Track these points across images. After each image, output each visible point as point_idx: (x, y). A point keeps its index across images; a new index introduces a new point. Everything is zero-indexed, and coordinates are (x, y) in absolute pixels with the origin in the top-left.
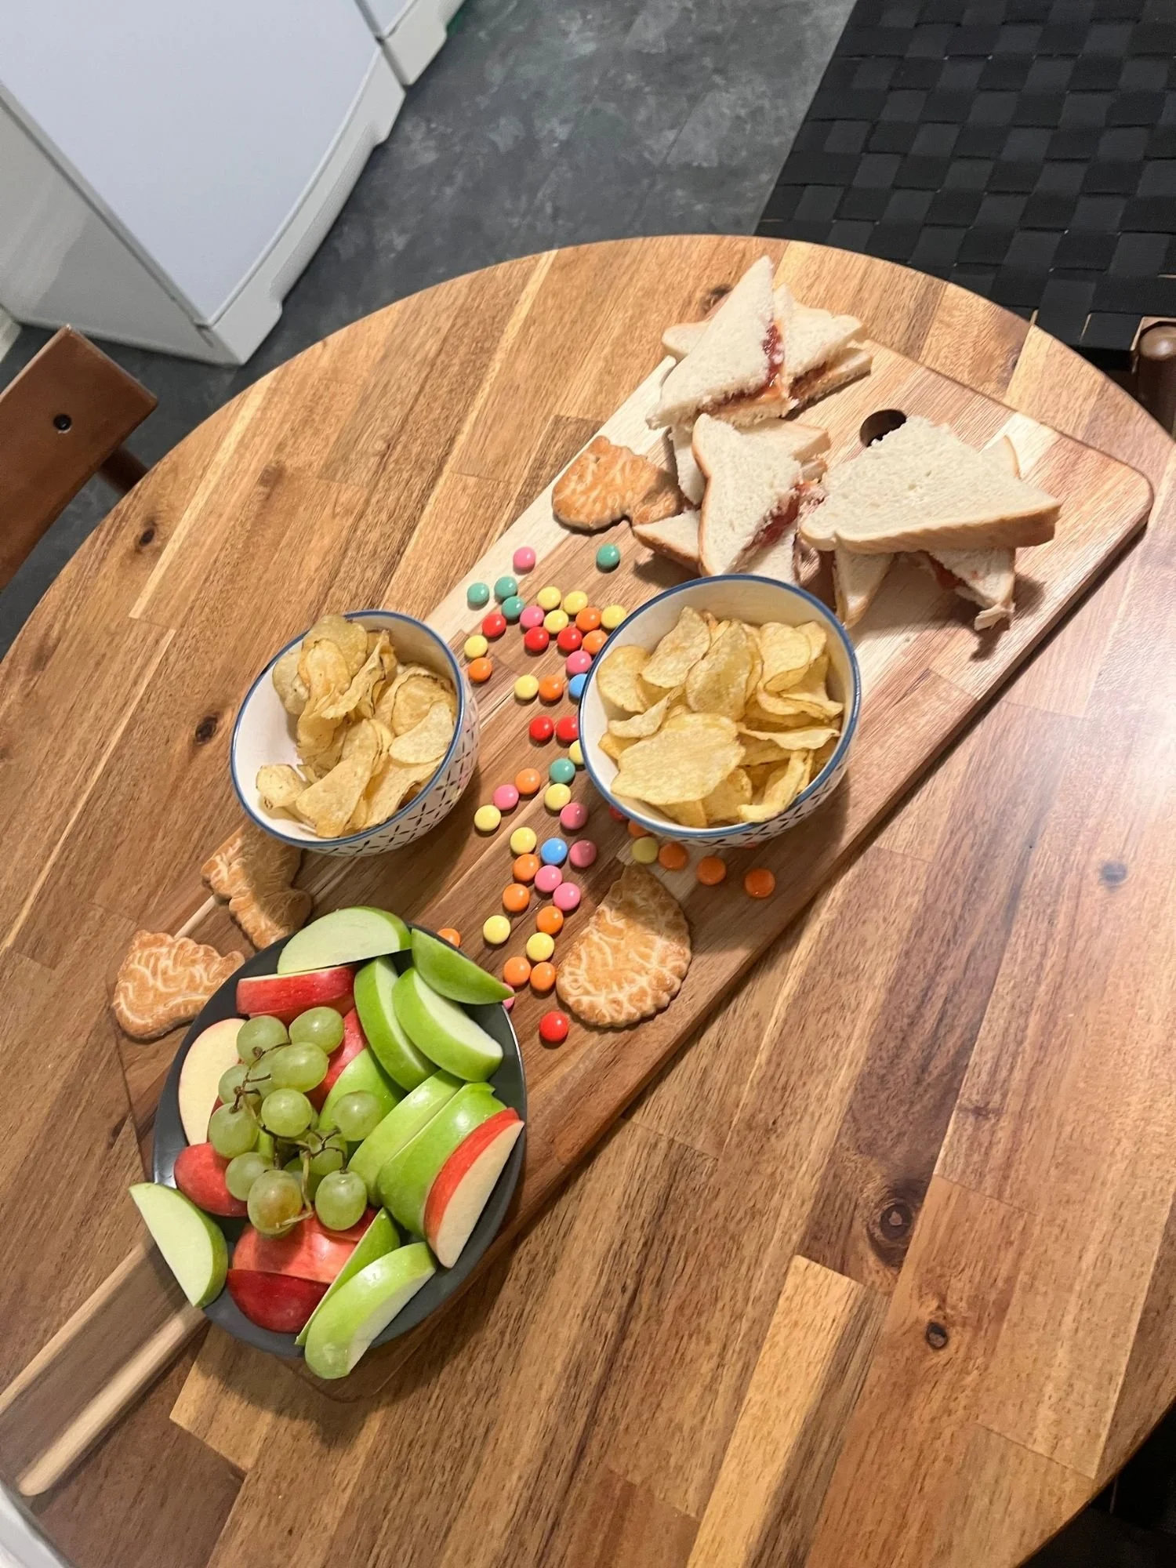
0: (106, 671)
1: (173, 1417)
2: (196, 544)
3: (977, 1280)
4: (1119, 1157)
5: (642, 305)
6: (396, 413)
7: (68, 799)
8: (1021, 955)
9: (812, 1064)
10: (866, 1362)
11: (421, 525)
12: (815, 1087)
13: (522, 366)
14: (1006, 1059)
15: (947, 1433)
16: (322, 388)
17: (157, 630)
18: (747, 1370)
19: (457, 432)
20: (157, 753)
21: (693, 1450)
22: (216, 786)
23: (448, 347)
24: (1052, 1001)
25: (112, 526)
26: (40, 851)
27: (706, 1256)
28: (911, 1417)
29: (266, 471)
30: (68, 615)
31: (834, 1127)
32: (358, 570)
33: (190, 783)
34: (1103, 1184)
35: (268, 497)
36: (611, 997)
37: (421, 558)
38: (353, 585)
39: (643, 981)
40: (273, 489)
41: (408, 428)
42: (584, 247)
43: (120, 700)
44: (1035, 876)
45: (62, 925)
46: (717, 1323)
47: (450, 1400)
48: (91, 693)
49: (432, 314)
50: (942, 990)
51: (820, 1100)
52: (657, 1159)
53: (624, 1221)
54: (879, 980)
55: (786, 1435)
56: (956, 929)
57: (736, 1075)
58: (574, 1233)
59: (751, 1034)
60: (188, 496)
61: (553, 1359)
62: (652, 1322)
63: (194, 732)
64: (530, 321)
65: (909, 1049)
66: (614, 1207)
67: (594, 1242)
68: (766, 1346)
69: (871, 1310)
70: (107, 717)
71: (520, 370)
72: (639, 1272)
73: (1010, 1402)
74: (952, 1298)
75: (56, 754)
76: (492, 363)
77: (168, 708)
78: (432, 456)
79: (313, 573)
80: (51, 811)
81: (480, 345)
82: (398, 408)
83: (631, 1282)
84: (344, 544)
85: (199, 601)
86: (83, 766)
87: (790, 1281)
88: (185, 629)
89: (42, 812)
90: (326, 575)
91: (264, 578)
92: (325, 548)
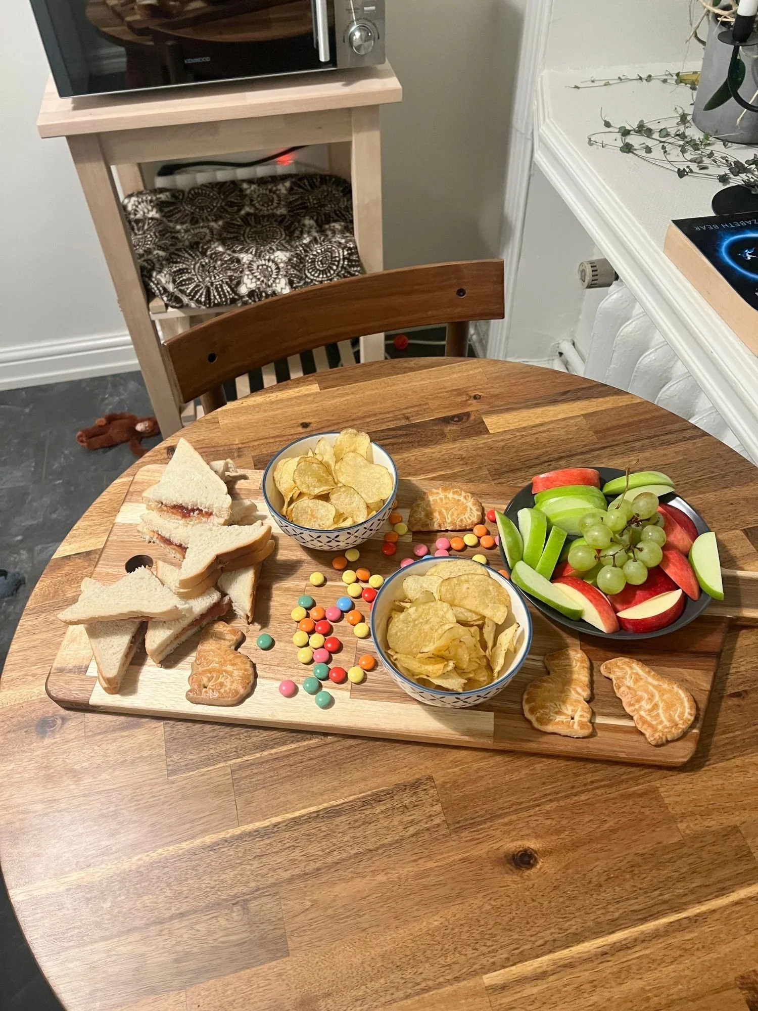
3: (454, 397)
4: (392, 389)
7: (660, 944)
9: (431, 460)
10: (501, 406)
11: (290, 816)
12: (438, 455)
13: (132, 837)
14: (385, 420)
15: (498, 385)
17: (496, 1002)
18: (534, 426)
19: (205, 847)
20: (569, 890)
21: (568, 426)
22: (548, 812)
23: (125, 925)
26: (706, 929)
27: (516, 452)
28: (502, 392)
31: (445, 445)
32: (346, 839)
33: (562, 836)
34: (402, 388)
35: (329, 995)
36: (465, 501)
37: (313, 794)
38: (359, 833)
39: (450, 495)
41: (213, 899)
43: (566, 976)
45: (717, 849)
46: (531, 439)
51: (440, 452)
52: (503, 480)
55: (539, 410)
57: (455, 475)
62: (548, 453)
63: (534, 870)
64: (87, 862)
68: (523, 426)
69: (486, 412)
70: (585, 976)
71: (135, 835)
73: (476, 379)
74: (464, 399)
75: (648, 999)
76: (134, 867)
77: (537, 914)
78: (232, 853)
79: (368, 878)
80: (679, 953)
81: (118, 893)
82: (197, 927)
83: (546, 464)
84: (333, 870)
85: (448, 978)
86: (631, 957)
87: (499, 431)
88: (476, 967)
89: (688, 963)
90: (363, 864)
91: (394, 923)
92: (343, 885)
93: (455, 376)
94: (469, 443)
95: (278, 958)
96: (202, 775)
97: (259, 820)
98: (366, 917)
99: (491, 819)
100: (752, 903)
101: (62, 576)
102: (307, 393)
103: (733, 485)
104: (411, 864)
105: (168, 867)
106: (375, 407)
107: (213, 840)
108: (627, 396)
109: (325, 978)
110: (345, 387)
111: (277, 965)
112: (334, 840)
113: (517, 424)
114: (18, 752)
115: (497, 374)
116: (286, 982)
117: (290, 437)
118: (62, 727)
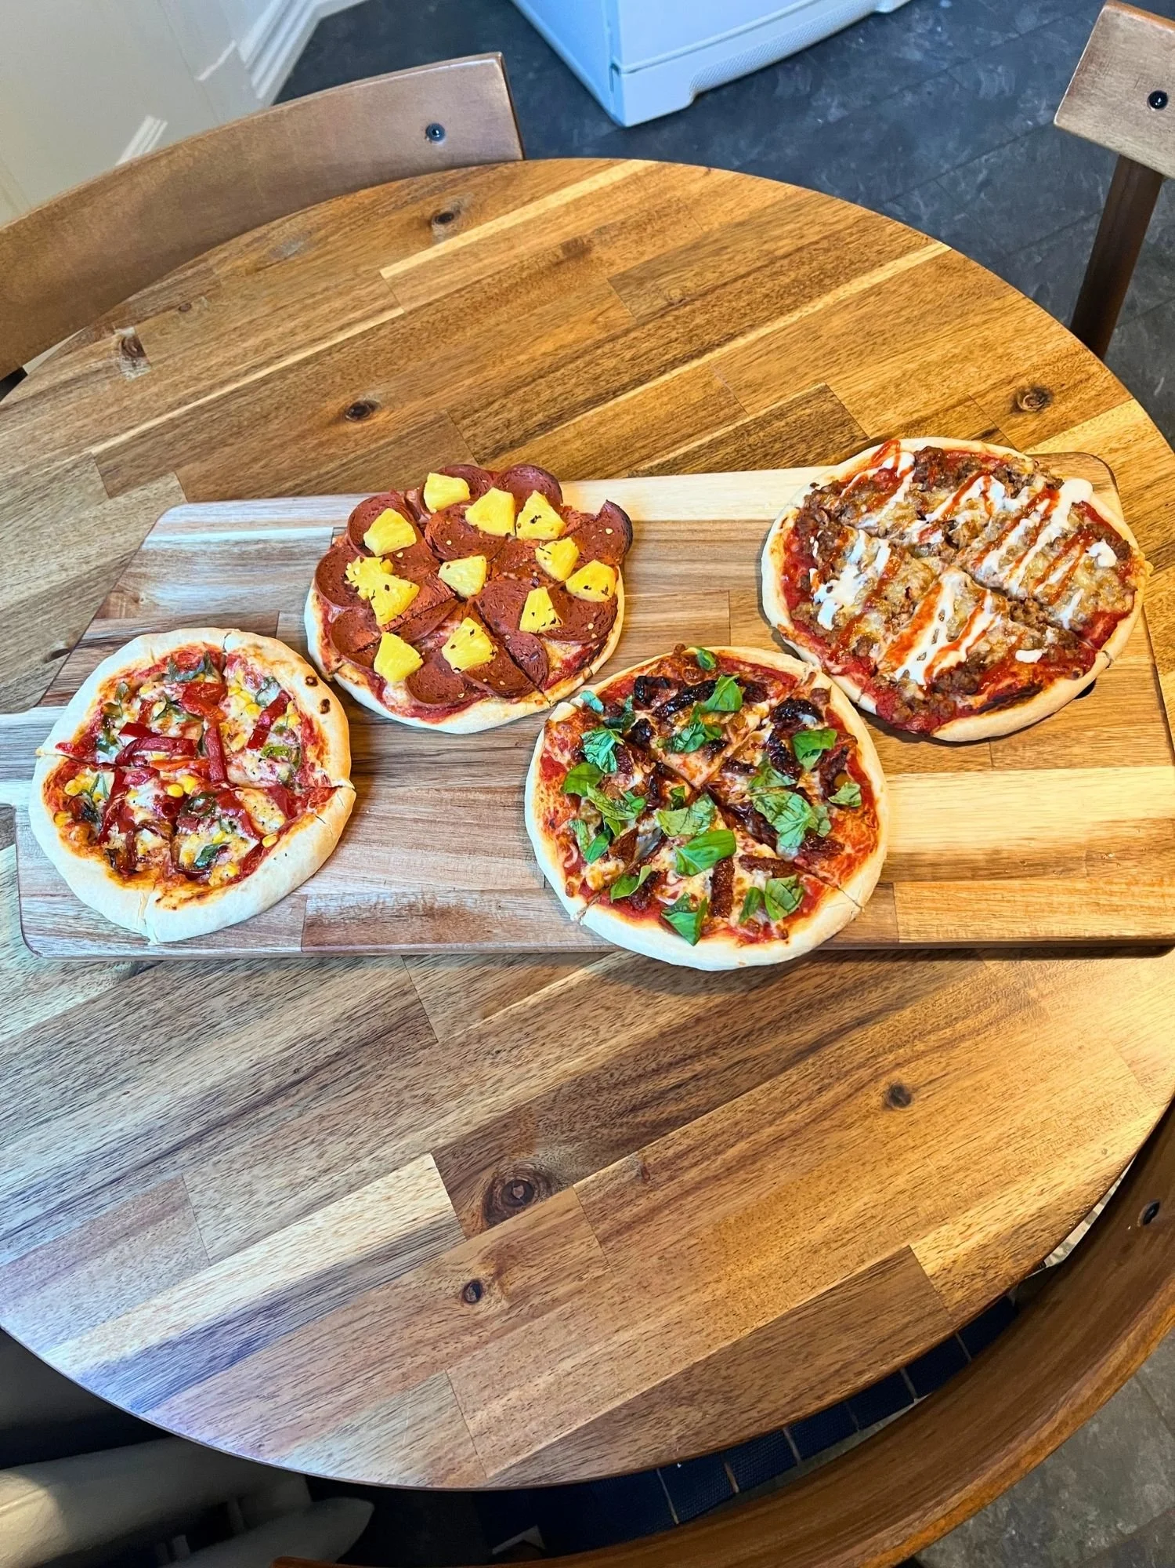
0: (328, 300)
2: (475, 255)
3: (533, 1282)
4: (709, 1290)
5: (971, 352)
6: (710, 277)
7: (222, 377)
8: (776, 1093)
9: (562, 1036)
10: (410, 1266)
11: (650, 384)
12: (552, 1051)
13: (837, 322)
14: (697, 1155)
15: (420, 1360)
16: (674, 207)
17: (390, 299)
18: (329, 1198)
19: (742, 333)
20: (312, 397)
21: (247, 1216)
22: (332, 461)
23: (796, 257)
24: (768, 1145)
25: (427, 185)
26: (170, 400)
27: (371, 1101)
28: (408, 1326)
29: (576, 241)
30: (338, 230)
31: (537, 1092)
32: (573, 381)
33: (316, 441)
34: (681, 1298)
35: (559, 264)
37: (627, 412)
38: (559, 390)
40: (568, 259)
41: (709, 298)
42: (974, 264)
43: (318, 333)
44: (842, 1047)
45: (141, 470)
46: (337, 1149)
47: (120, 1039)
48: (305, 308)
49: (810, 218)
50: (698, 1067)
51: (544, 1065)
52: (399, 1004)
53: (339, 1025)
54: (662, 1020)
55: (315, 1263)
56: (750, 1033)
57: (504, 996)
58: (299, 1003)
59: (539, 977)
60: (501, 211)
61: (210, 1074)
62: (296, 1110)
63: (349, 405)
64: (876, 290)
65: (637, 1087)
66: (338, 1010)
67: (305, 1021)
68: (354, 1195)
69: (446, 1235)
70: (301, 337)
71: (834, 324)
72: (317, 1069)
73: (480, 1378)
74: (506, 1279)
75: (241, 335)
76: (817, 300)
77: (348, 369)
78: (706, 337)
79: (538, 354)
80: (203, 375)
81: (822, 277)
82: (716, 275)
83: (305, 1071)
84: (581, 351)
85: (439, 303)
86: (253, 360)
87: (410, 1167)
88: (411, 317)
89: (196, 370)
90: (547, 364)
91: (501, 327)
92: (565, 342)
93: (544, 1380)
94: (481, 1110)
95: (619, 275)
97: (687, 373)
98: (534, 325)
99: (401, 438)
100: (115, 432)
102: (944, 1230)
104: (492, 376)
105: (777, 309)
106: (739, 1204)
107: (733, 343)
109: (564, 274)
111: (618, 270)
112: (587, 376)
113: (369, 1200)
114: (1054, 362)
116: (604, 262)
117: (920, 1046)
118: (1015, 401)
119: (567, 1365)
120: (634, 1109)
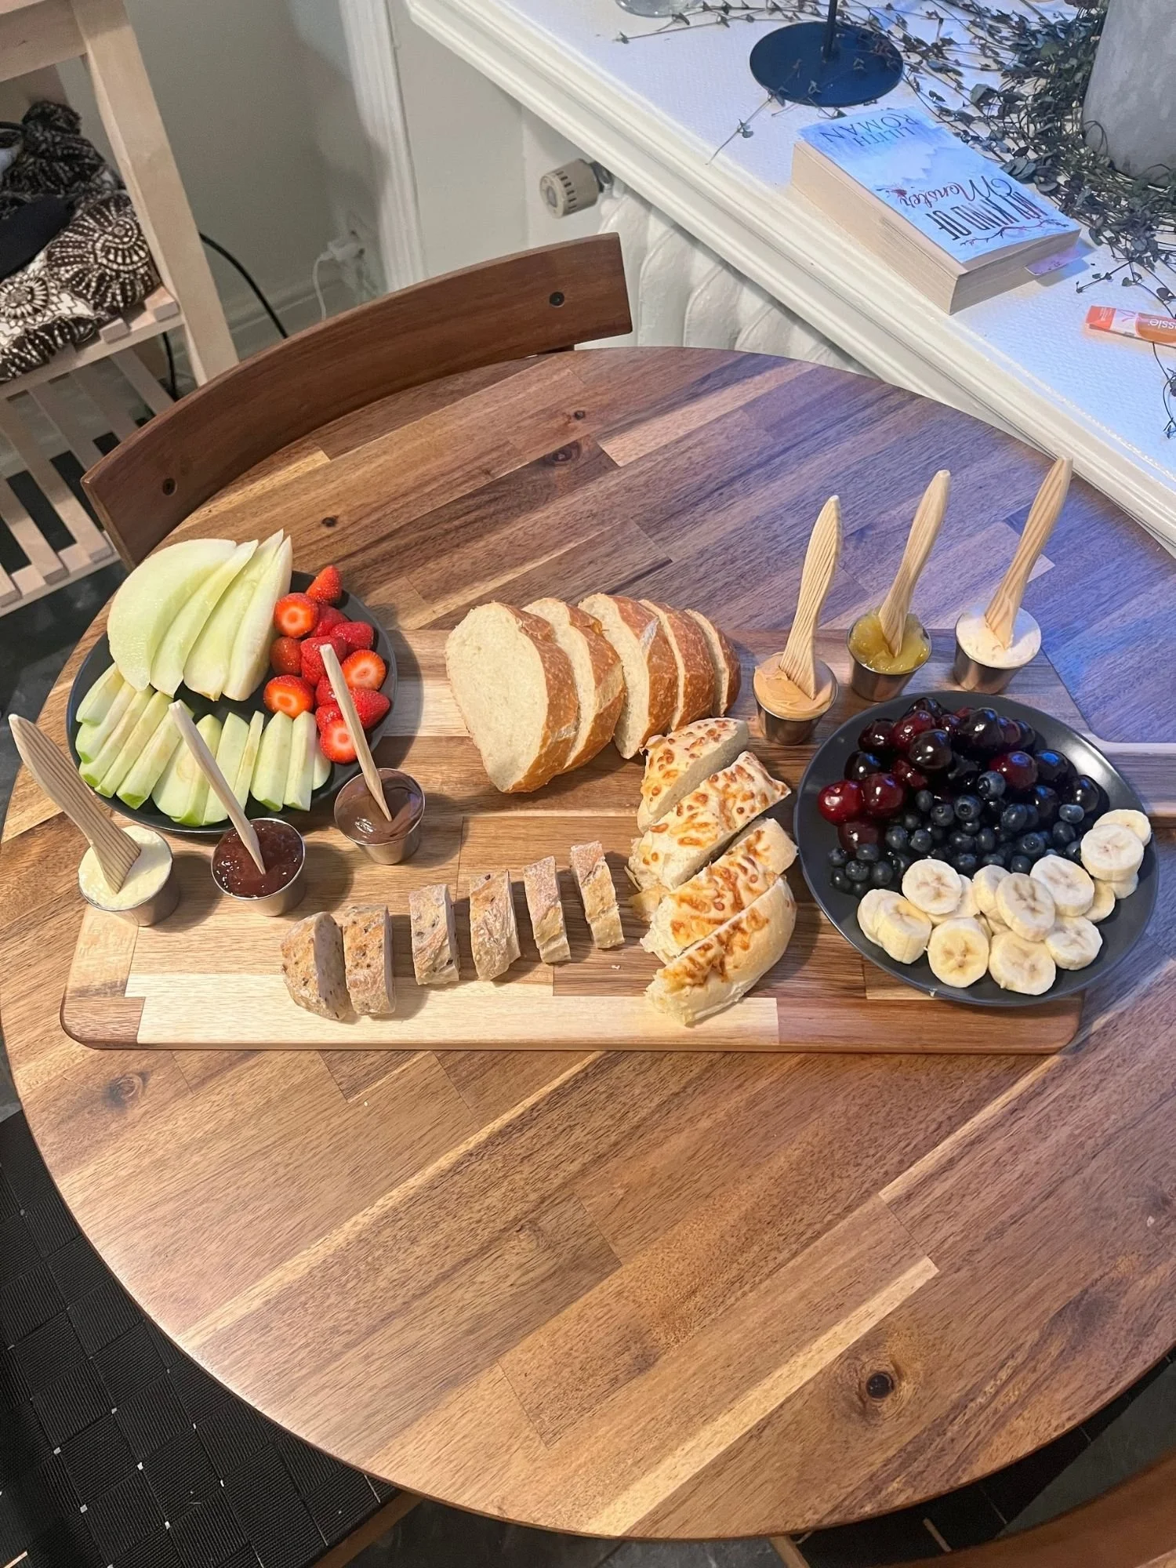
0: (990, 1212)
1: (1052, 565)
2: (814, 1307)
3: (545, 423)
4: (445, 431)
6: (486, 1272)
8: (406, 516)
9: (548, 529)
10: (617, 422)
11: (547, 1089)
12: (555, 520)
14: (454, 484)
15: (603, 389)
17: (905, 1217)
18: (678, 441)
19: (443, 1175)
21: (725, 429)
23: (374, 1317)
24: (412, 492)
27: (666, 487)
30: (1031, 1357)
31: (561, 500)
32: (637, 1092)
34: (460, 427)
35: (694, 1292)
38: (652, 1076)
41: (485, 1235)
43: (980, 1152)
44: (363, 542)
46: (681, 462)
47: (852, 495)
48: (1017, 1197)
50: (456, 523)
51: (558, 513)
53: (702, 518)
54: (482, 544)
55: (677, 415)
56: (425, 542)
57: (592, 544)
58: (734, 527)
59: (569, 557)
60: (799, 1404)
62: (714, 476)
64: (277, 1256)
65: (495, 510)
66: (704, 527)
67: (725, 519)
68: (663, 444)
69: (601, 435)
70: (1000, 1146)
71: (334, 1194)
72: (707, 497)
73: (568, 386)
74: (562, 422)
75: (1082, 1145)
76: (350, 1237)
77: (917, 1095)
78: (487, 1166)
79: (687, 1130)
80: (1098, 1077)
81: (344, 1278)
82: (479, 1279)
83: (716, 494)
84: (635, 1138)
85: (836, 1212)
86: (1045, 1104)
87: (631, 459)
88: (866, 1185)
89: (1112, 1086)
90: (675, 1114)
91: (743, 1173)
92: (658, 1151)
93: (533, 389)
94: (593, 489)
95: (608, 1275)
96: (398, 1079)
97: (505, 1111)
98: (704, 1178)
100: (1160, 990)
101: (33, 865)
102: (310, 469)
103: (973, 460)
104: (736, 1093)
105: (401, 1219)
106: (428, 466)
107: (453, 1160)
108: (791, 366)
109: (682, 1274)
110: (367, 445)
111: (611, 1284)
112: (622, 1099)
113: (653, 444)
114: (91, 1146)
115: (595, 373)
116: (631, 1298)
117: (314, 547)
118: (145, 1087)
119: (521, 396)
120: (496, 499)
